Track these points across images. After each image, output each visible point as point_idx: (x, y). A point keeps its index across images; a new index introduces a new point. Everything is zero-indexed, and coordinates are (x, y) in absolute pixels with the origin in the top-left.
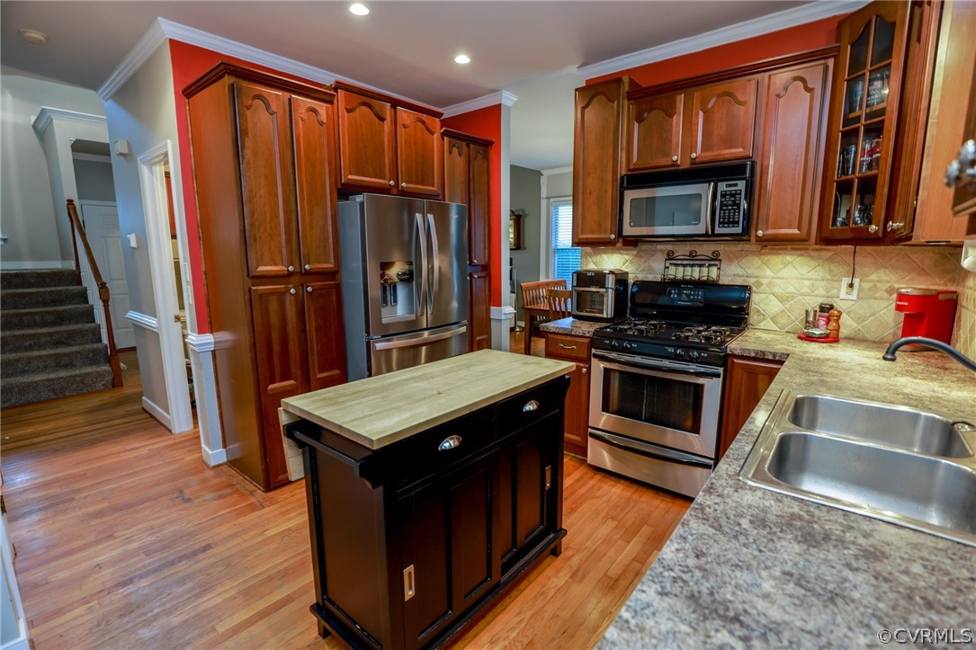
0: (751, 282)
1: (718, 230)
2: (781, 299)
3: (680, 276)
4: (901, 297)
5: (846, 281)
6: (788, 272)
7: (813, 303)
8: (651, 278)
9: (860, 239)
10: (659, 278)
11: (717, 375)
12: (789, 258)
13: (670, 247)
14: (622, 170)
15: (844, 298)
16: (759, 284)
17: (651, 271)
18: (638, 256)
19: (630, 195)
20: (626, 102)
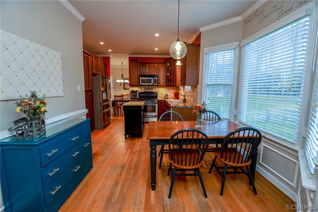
0: (157, 92)
1: (154, 84)
2: (161, 94)
3: (147, 91)
4: (174, 93)
5: (168, 91)
6: (161, 90)
7: (165, 94)
8: (142, 91)
9: (170, 86)
10: (144, 92)
11: (157, 104)
12: (162, 88)
13: (145, 87)
14: (139, 74)
15: (168, 94)
16: (158, 92)
17: (142, 90)
18: (140, 88)
19: (141, 78)
20: (139, 64)
